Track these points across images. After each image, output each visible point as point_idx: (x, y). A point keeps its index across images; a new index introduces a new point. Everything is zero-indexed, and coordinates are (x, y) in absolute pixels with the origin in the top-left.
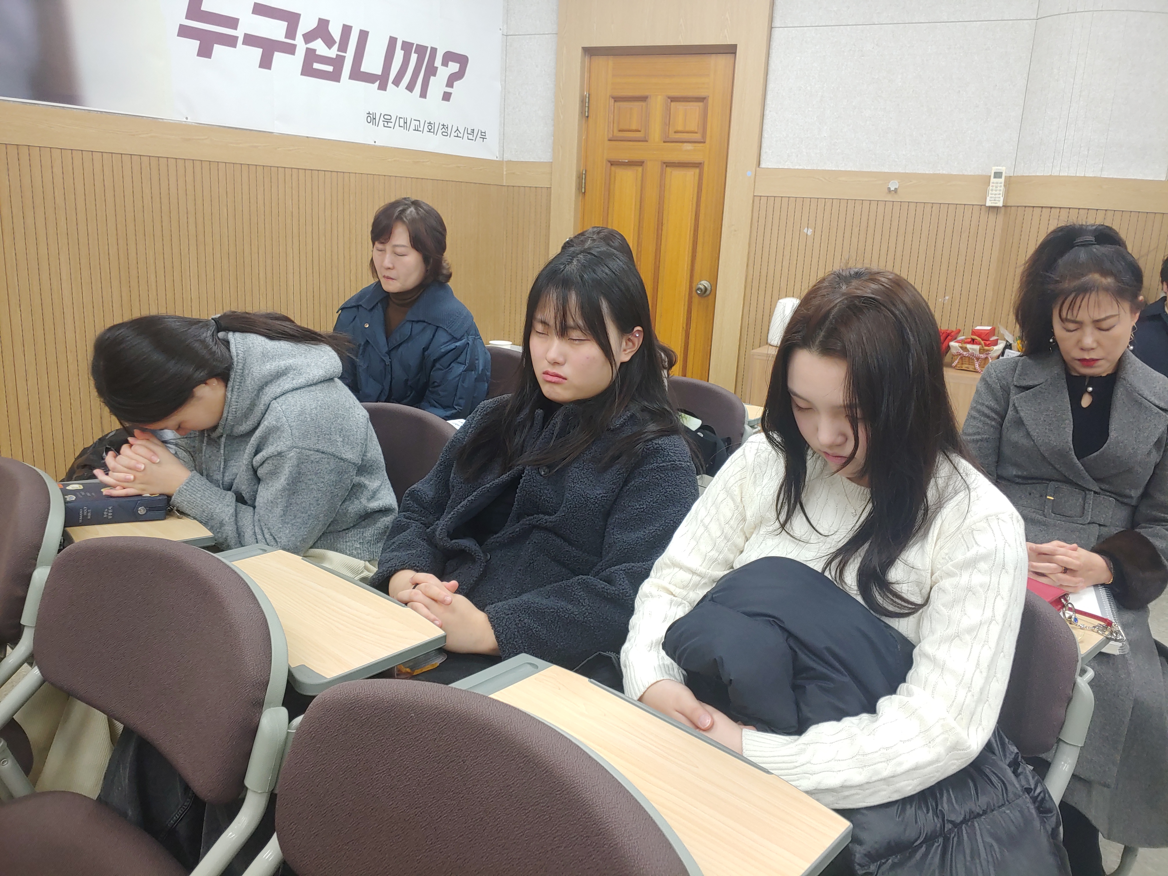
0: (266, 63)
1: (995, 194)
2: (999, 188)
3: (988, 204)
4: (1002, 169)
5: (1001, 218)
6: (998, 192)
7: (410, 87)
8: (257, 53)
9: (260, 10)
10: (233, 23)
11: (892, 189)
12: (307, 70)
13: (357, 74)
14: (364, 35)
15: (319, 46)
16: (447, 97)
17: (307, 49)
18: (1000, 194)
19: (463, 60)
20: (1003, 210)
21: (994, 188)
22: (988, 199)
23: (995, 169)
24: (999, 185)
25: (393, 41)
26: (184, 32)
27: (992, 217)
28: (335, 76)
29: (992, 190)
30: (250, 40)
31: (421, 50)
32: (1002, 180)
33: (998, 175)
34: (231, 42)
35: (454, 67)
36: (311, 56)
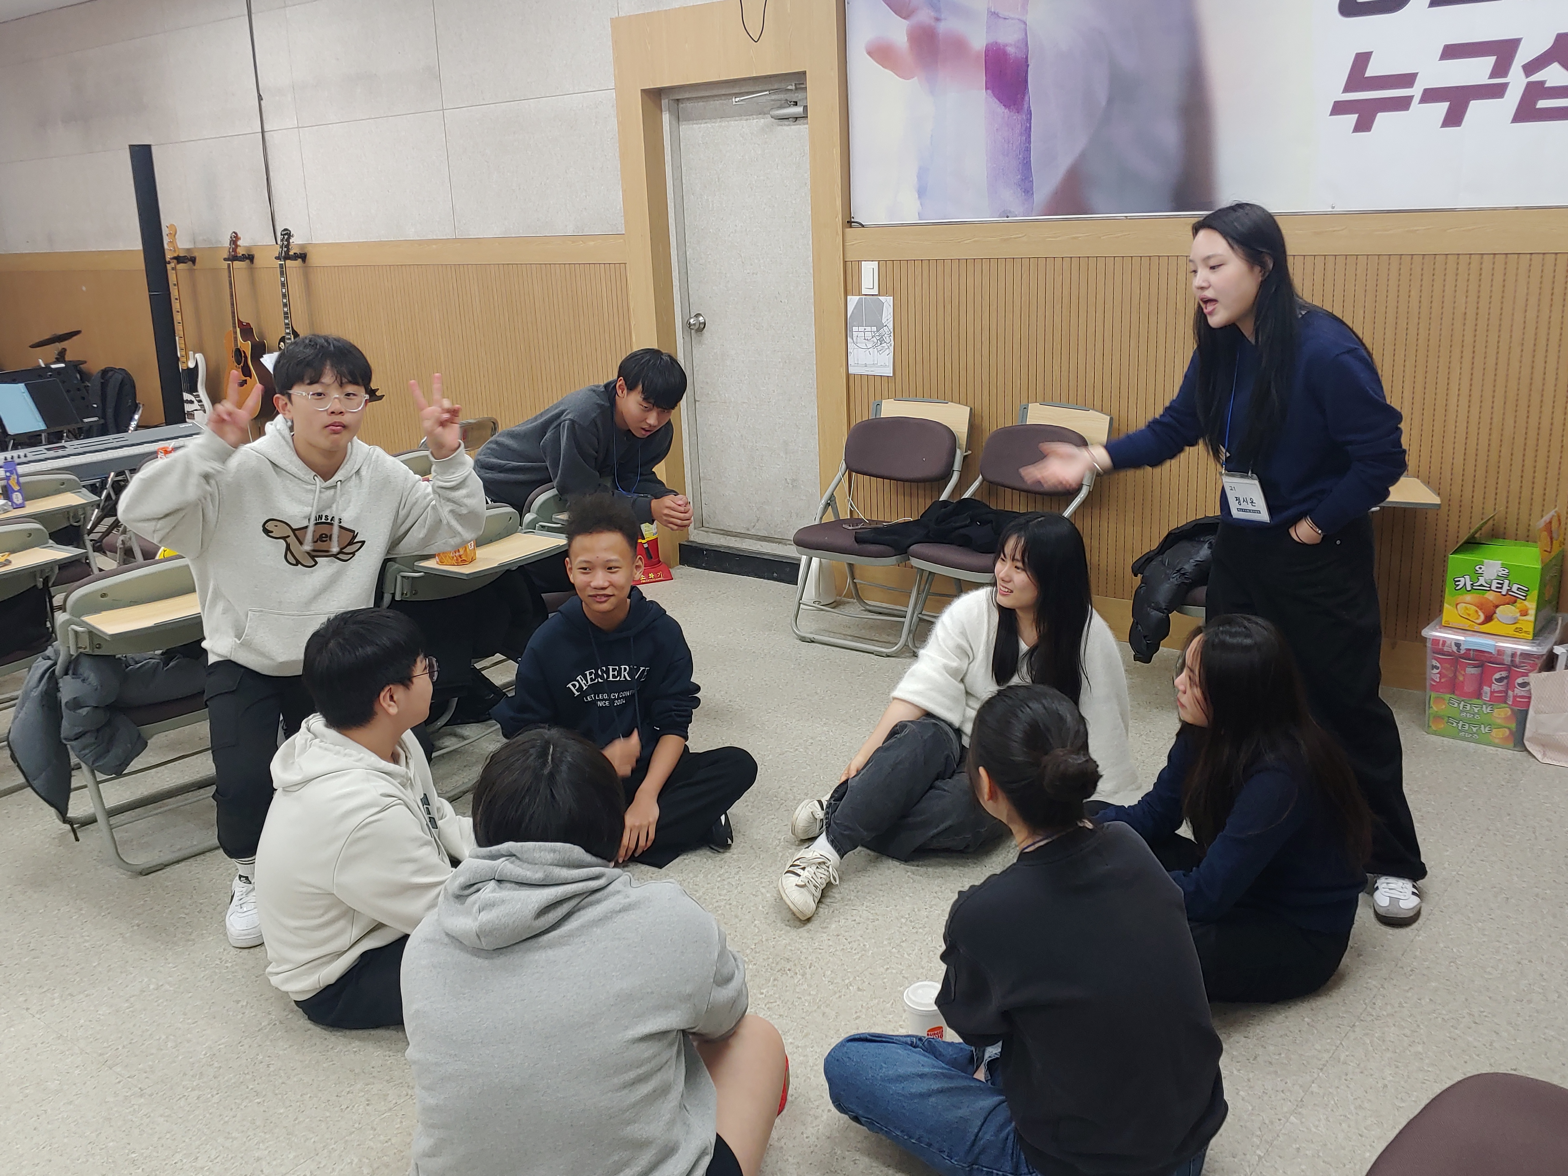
0: (1454, 119)
8: (1441, 108)
9: (1451, 52)
10: (1408, 80)
12: (1525, 114)
15: (1553, 74)
17: (1529, 85)
26: (1339, 108)
34: (1403, 104)
36: (1533, 92)
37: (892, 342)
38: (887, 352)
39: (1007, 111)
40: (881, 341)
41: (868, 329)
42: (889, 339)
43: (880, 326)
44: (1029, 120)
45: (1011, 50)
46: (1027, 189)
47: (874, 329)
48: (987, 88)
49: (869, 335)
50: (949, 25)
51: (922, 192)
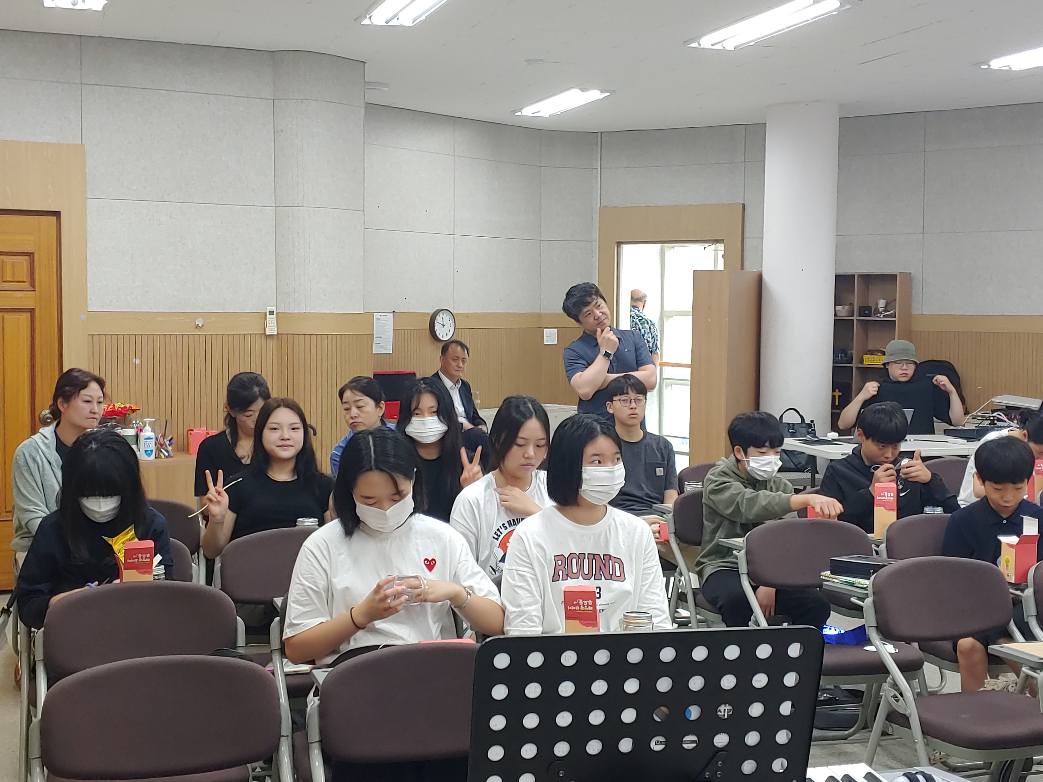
1: (272, 326)
2: (273, 322)
3: (268, 333)
4: (274, 309)
5: (275, 342)
6: (273, 325)
11: (200, 325)
18: (274, 326)
20: (276, 337)
21: (270, 322)
22: (267, 329)
23: (269, 309)
24: (273, 320)
27: (269, 341)
29: (269, 323)
32: (275, 316)
33: (271, 313)
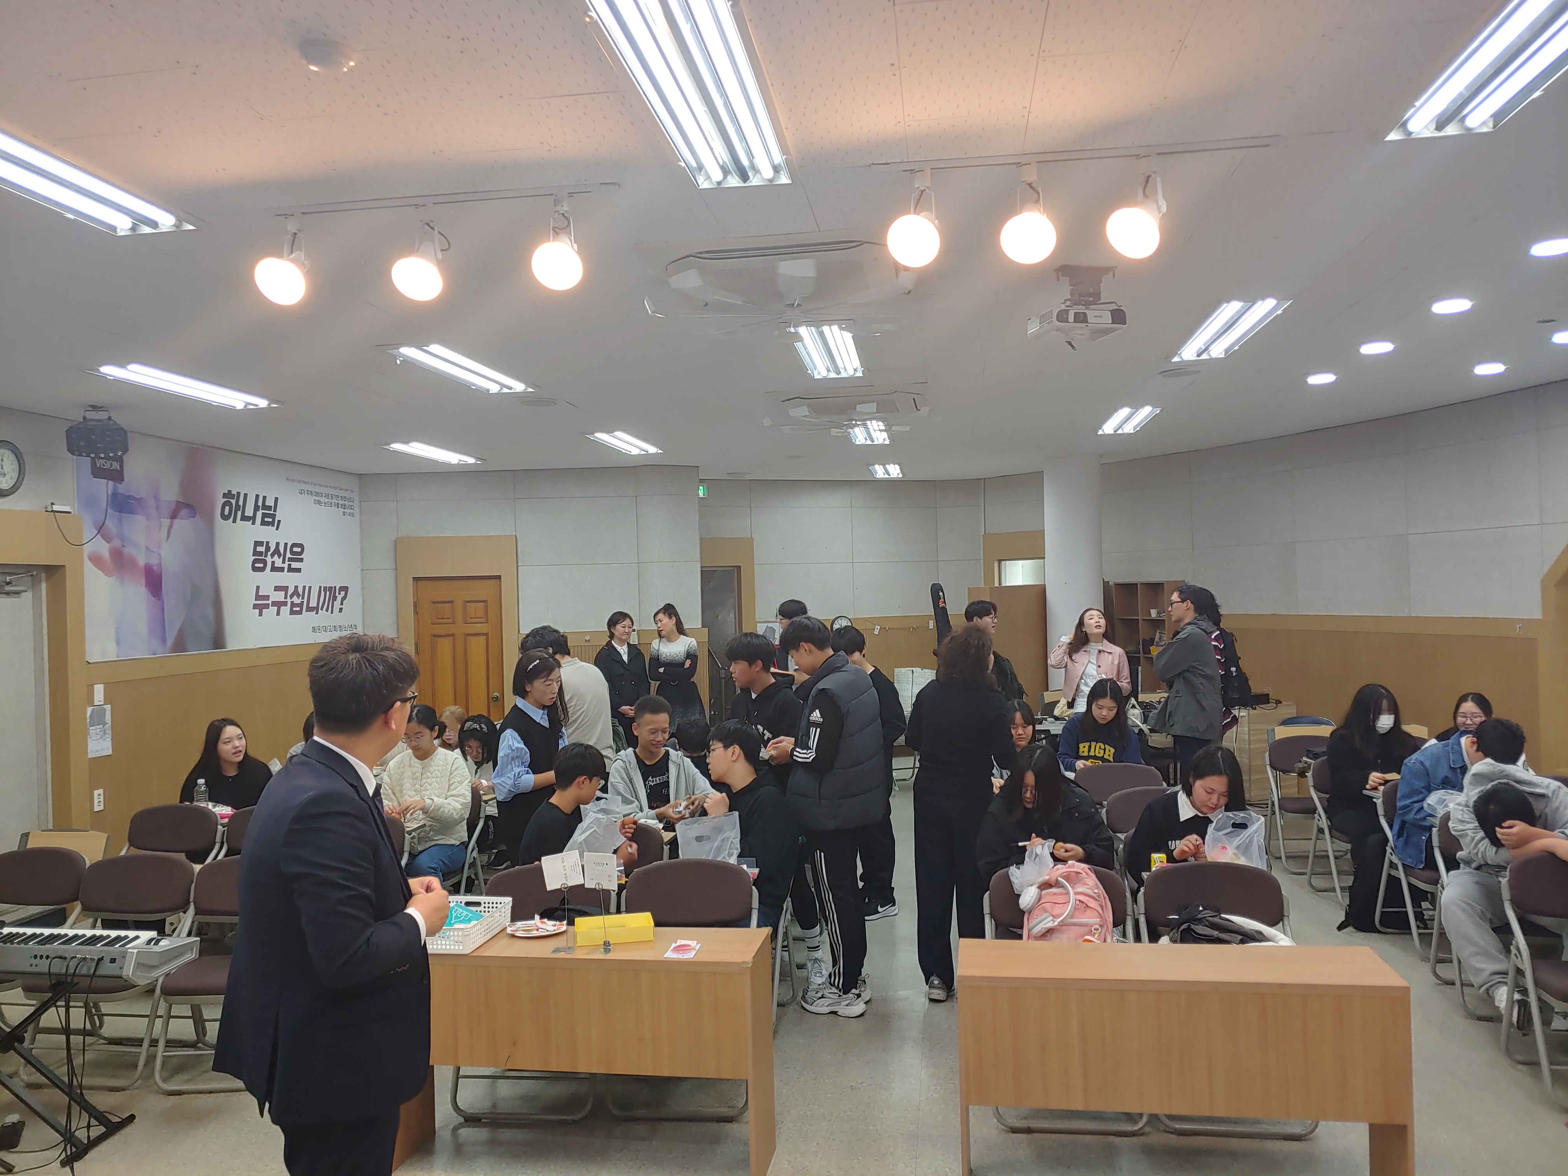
0: (278, 612)
7: (327, 610)
8: (275, 609)
9: (277, 589)
11: (587, 639)
12: (292, 612)
13: (309, 609)
14: (310, 587)
15: (296, 600)
16: (341, 610)
17: (291, 602)
19: (345, 589)
25: (320, 587)
26: (255, 607)
28: (300, 613)
30: (274, 604)
31: (331, 588)
34: (268, 606)
35: (343, 593)
36: (293, 605)
37: (111, 733)
38: (108, 740)
39: (154, 599)
40: (105, 733)
41: (98, 727)
42: (109, 731)
43: (105, 724)
44: (163, 605)
45: (155, 568)
46: (164, 640)
47: (101, 726)
48: (146, 586)
49: (98, 731)
50: (129, 550)
51: (118, 643)
